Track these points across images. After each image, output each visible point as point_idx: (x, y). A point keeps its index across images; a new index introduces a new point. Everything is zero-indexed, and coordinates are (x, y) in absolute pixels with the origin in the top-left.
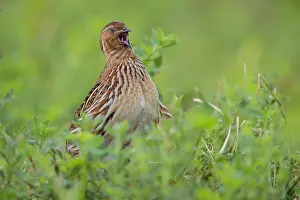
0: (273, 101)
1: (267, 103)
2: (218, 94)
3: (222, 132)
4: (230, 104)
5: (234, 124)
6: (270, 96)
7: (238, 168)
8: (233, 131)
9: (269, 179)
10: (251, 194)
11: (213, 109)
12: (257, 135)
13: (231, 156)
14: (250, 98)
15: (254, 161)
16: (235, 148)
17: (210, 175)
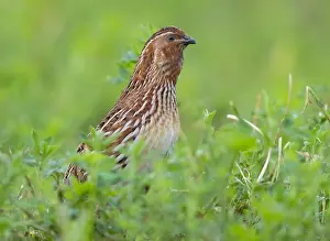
0: (323, 120)
1: (317, 122)
2: (257, 110)
3: (260, 156)
4: (272, 122)
5: (276, 147)
6: (320, 114)
7: (280, 200)
8: (275, 155)
9: (317, 214)
10: (295, 231)
11: (251, 128)
12: (303, 160)
13: (271, 185)
14: (295, 116)
15: (299, 192)
16: (276, 176)
17: (246, 207)
